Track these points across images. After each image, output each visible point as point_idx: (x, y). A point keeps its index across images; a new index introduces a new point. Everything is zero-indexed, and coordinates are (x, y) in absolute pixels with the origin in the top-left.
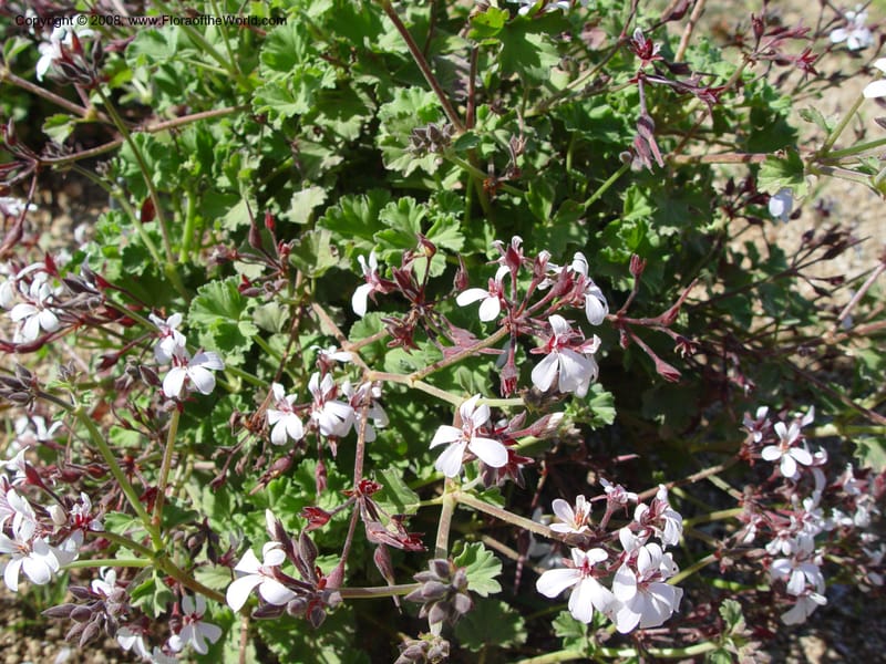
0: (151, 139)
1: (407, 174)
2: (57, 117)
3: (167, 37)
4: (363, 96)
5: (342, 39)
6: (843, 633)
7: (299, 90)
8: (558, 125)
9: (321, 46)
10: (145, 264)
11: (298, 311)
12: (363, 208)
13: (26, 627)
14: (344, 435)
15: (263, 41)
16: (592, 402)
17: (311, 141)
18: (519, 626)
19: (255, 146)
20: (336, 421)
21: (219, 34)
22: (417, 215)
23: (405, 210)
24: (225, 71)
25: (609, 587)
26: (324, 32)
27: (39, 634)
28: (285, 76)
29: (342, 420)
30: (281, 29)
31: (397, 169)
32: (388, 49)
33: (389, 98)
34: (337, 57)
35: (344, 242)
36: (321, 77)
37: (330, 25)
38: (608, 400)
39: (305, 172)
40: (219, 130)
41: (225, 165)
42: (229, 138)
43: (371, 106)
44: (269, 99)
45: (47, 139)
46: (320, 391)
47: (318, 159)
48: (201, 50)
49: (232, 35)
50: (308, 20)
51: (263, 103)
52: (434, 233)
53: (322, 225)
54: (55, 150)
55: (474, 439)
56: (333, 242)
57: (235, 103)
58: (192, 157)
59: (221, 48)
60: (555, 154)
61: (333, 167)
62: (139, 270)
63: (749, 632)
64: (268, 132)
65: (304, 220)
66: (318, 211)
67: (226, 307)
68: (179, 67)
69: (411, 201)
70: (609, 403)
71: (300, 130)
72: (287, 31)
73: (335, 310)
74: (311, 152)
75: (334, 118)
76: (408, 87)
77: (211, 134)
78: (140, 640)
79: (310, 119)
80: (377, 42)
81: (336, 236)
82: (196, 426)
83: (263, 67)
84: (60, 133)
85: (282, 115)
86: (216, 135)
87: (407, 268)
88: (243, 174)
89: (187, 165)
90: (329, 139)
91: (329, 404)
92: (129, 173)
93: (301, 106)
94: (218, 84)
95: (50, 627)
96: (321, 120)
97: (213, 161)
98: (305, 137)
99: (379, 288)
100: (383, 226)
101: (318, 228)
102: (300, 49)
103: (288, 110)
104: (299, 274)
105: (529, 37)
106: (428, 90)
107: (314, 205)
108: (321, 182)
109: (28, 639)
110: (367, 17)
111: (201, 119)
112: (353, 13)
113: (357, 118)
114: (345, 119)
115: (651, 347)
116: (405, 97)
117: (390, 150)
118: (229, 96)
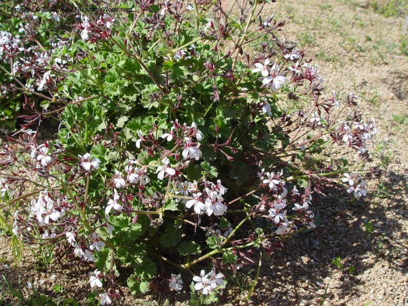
0: (73, 106)
1: (150, 108)
2: (44, 102)
3: (76, 75)
4: (137, 88)
5: (129, 72)
6: (317, 255)
7: (117, 88)
8: (194, 91)
9: (123, 74)
10: (74, 143)
11: (122, 154)
12: (139, 121)
13: (40, 269)
14: (137, 183)
15: (106, 74)
16: (211, 171)
17: (122, 103)
18: (198, 248)
19: (105, 107)
20: (134, 179)
21: (92, 73)
22: (154, 120)
23: (150, 119)
24: (95, 84)
25: (204, 203)
26: (124, 70)
27: (45, 271)
28: (113, 84)
29: (136, 178)
30: (111, 70)
31: (147, 107)
32: (143, 74)
33: (144, 88)
34: (128, 77)
35: (134, 132)
36: (124, 83)
37: (125, 68)
38: (215, 170)
39: (121, 113)
40: (94, 103)
41: (97, 112)
42: (97, 104)
43: (139, 91)
44: (108, 91)
45: (42, 108)
46: (129, 171)
47: (125, 108)
48: (87, 78)
49: (96, 73)
50: (119, 67)
51: (107, 92)
52: (159, 125)
53: (127, 127)
54: (45, 111)
55: (167, 169)
56: (130, 131)
57: (98, 94)
58: (86, 111)
59: (93, 77)
60: (196, 101)
61: (129, 110)
62: (73, 145)
63: (265, 236)
64: (109, 102)
65: (122, 127)
66: (126, 123)
67: (100, 153)
68: (79, 85)
69: (152, 117)
70: (216, 171)
71: (119, 100)
72: (113, 70)
73: (133, 152)
74: (122, 106)
75: (128, 95)
76: (149, 84)
77: (92, 104)
78: (81, 250)
79: (121, 96)
80: (140, 72)
81: (131, 130)
82: (93, 192)
83: (106, 82)
84: (46, 106)
85: (113, 95)
86: (93, 104)
87: (151, 134)
88: (102, 114)
89: (85, 113)
90: (128, 102)
91: (132, 174)
92: (67, 117)
93: (118, 92)
94: (92, 89)
95: (48, 269)
96: (125, 96)
97: (93, 112)
98: (120, 102)
99: (143, 139)
100: (144, 124)
101: (126, 128)
102: (117, 76)
103: (115, 94)
104: (122, 142)
105: (180, 67)
106: (154, 84)
107: (124, 121)
108: (126, 115)
109: (41, 273)
110: (136, 65)
111: (88, 99)
112: (132, 63)
113: (135, 94)
114: (132, 96)
115: (225, 152)
116: (148, 87)
117: (145, 102)
118: (96, 92)
